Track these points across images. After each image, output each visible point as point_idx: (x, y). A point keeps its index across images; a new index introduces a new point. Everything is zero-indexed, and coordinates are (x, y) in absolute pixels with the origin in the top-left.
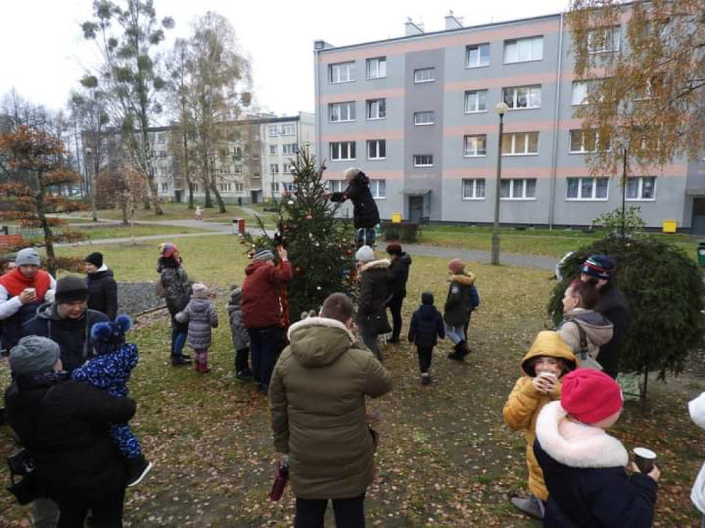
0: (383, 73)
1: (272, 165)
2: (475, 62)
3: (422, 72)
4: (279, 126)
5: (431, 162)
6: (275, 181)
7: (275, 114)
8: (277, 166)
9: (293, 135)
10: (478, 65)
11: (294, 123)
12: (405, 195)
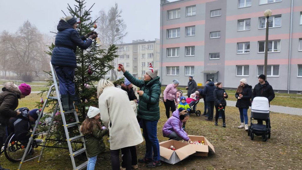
0: (194, 13)
1: (142, 63)
2: (244, 5)
3: (215, 12)
4: (146, 45)
5: (218, 57)
6: (143, 70)
7: (145, 40)
8: (145, 63)
9: (153, 49)
10: (245, 6)
11: (153, 44)
12: (205, 74)
